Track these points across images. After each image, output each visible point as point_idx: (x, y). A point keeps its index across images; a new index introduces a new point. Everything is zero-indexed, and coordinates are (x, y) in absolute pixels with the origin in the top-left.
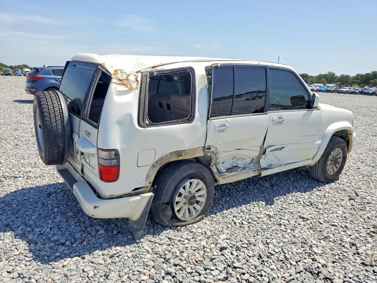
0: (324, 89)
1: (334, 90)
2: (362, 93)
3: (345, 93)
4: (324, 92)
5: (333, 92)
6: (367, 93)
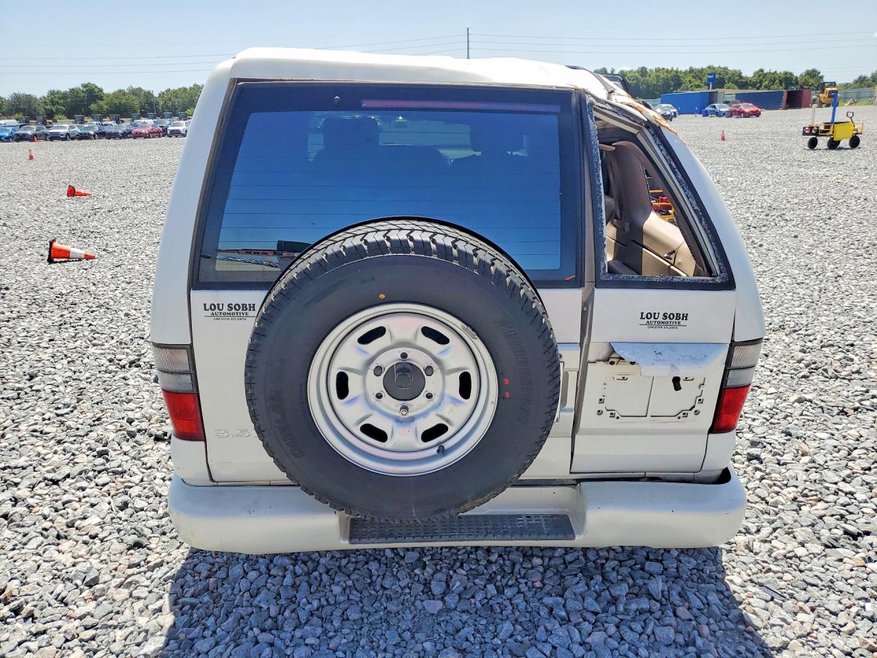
0: (7, 135)
1: (35, 135)
2: (102, 135)
3: (65, 139)
4: (10, 142)
5: (35, 138)
6: (114, 133)
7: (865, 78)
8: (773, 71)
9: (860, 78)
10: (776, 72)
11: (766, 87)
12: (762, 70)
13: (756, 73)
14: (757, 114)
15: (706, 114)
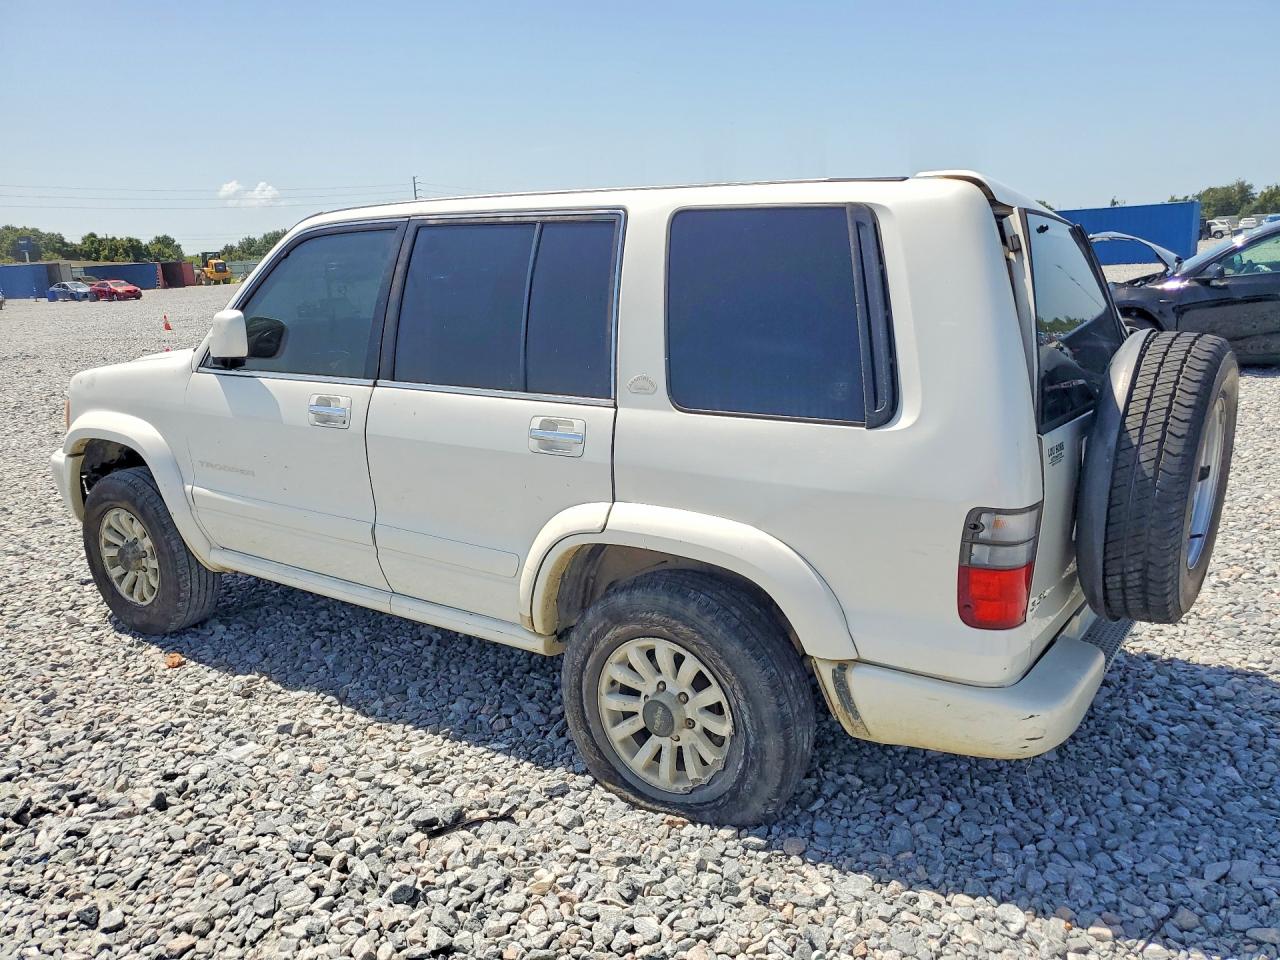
7: (232, 247)
8: (110, 237)
9: (226, 247)
10: (114, 238)
11: (107, 258)
12: (93, 235)
13: (85, 240)
14: (138, 296)
15: (53, 298)
